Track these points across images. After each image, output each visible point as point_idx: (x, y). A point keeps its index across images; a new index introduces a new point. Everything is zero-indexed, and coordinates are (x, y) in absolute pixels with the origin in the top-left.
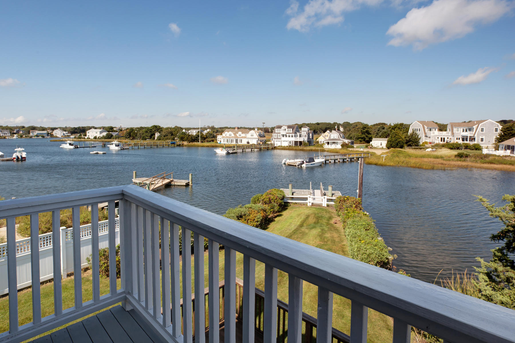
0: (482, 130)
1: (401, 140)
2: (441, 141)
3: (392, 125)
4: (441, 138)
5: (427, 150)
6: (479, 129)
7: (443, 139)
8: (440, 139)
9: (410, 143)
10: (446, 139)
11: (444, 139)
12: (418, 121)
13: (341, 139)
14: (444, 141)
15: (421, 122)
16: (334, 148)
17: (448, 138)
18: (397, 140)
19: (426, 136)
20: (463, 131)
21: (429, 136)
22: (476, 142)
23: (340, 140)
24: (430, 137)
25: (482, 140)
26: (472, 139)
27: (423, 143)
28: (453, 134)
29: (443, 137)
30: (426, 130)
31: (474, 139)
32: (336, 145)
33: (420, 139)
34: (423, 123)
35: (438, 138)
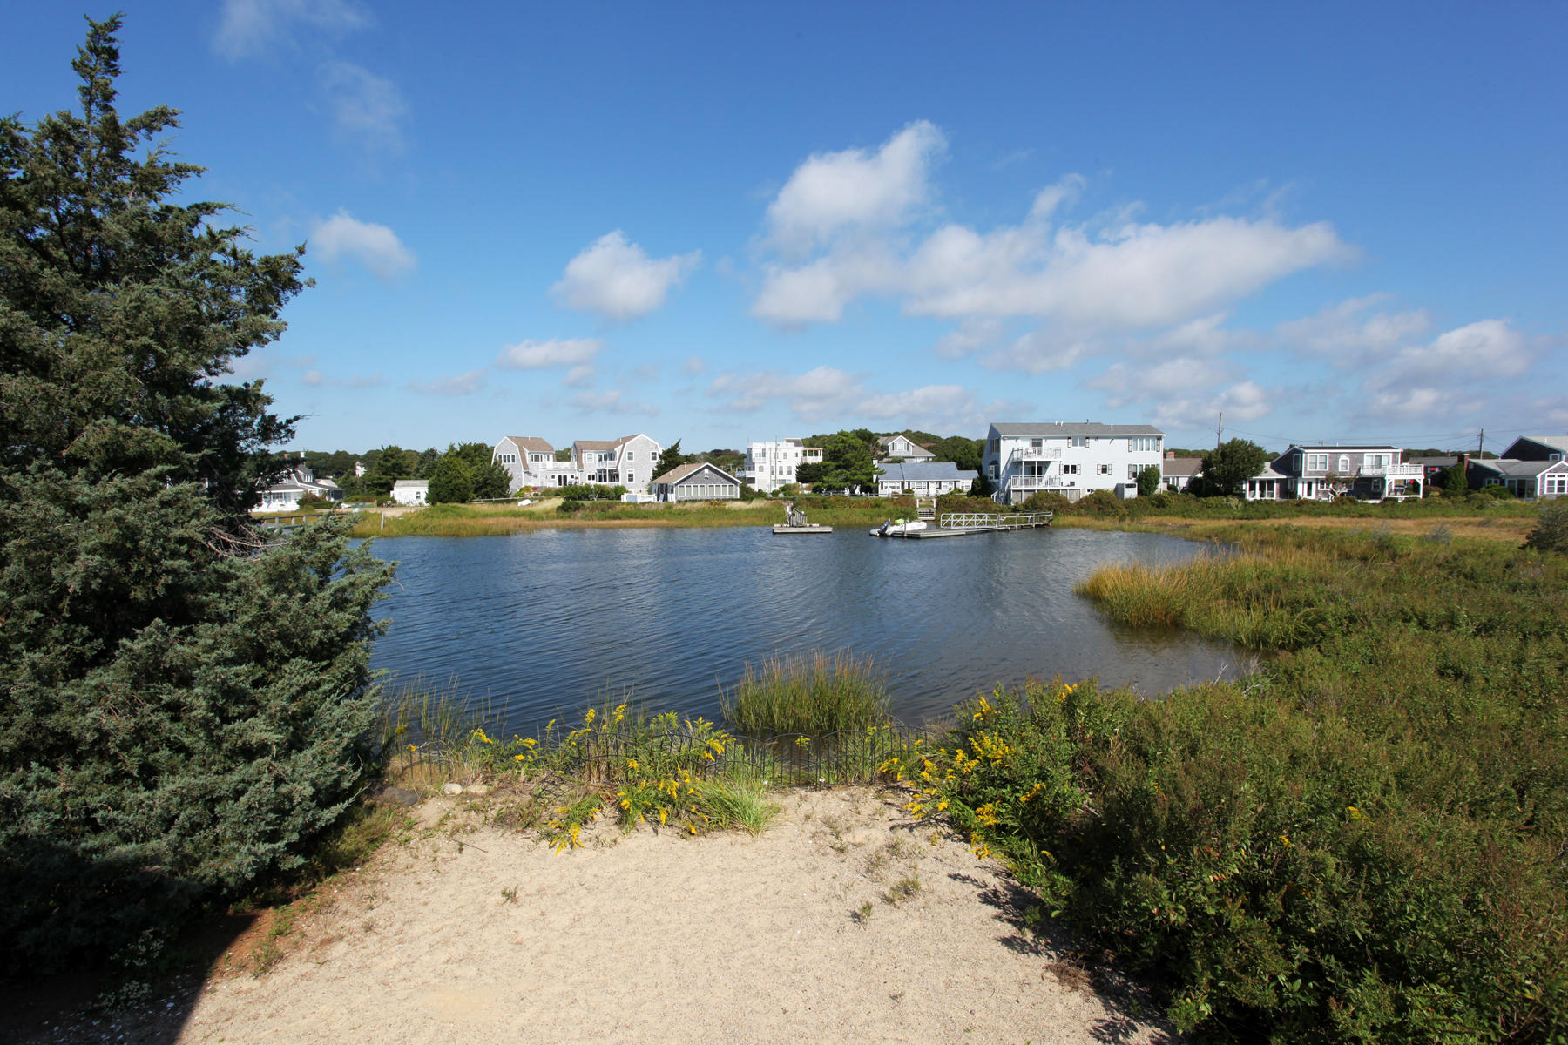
0: (630, 456)
1: (461, 480)
2: (560, 484)
3: (458, 448)
4: (560, 477)
5: (520, 504)
6: (625, 455)
7: (562, 479)
8: (557, 478)
9: (488, 489)
10: (569, 479)
11: (565, 477)
12: (511, 438)
13: (299, 484)
14: (565, 483)
15: (517, 440)
16: (275, 510)
17: (572, 477)
18: (450, 482)
19: (528, 473)
20: (600, 460)
21: (534, 473)
22: (620, 483)
23: (297, 488)
24: (536, 476)
25: (631, 477)
26: (614, 476)
27: (521, 489)
28: (580, 466)
29: (563, 475)
30: (528, 458)
31: (618, 476)
32: (284, 502)
33: (510, 479)
34: (521, 442)
35: (553, 477)
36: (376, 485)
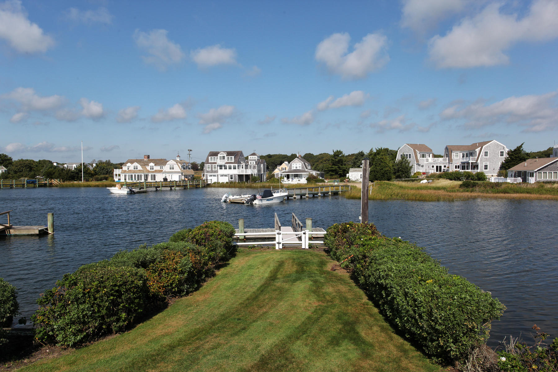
0: (486, 154)
1: (386, 169)
2: (437, 171)
3: (375, 151)
4: (437, 167)
5: (421, 182)
6: (482, 153)
7: (439, 168)
8: (435, 168)
9: (400, 173)
10: (443, 168)
11: (440, 167)
12: (408, 144)
13: (306, 170)
14: (440, 171)
15: (411, 145)
16: (296, 183)
17: (445, 167)
18: (382, 169)
19: (419, 165)
20: (463, 157)
21: (421, 165)
22: (479, 171)
23: (305, 172)
24: (423, 166)
25: (486, 167)
26: (475, 166)
27: (415, 174)
28: (450, 161)
29: (439, 165)
30: (419, 156)
31: (477, 166)
32: (299, 179)
33: (411, 167)
34: (415, 147)
35: (433, 167)
36: (330, 171)
